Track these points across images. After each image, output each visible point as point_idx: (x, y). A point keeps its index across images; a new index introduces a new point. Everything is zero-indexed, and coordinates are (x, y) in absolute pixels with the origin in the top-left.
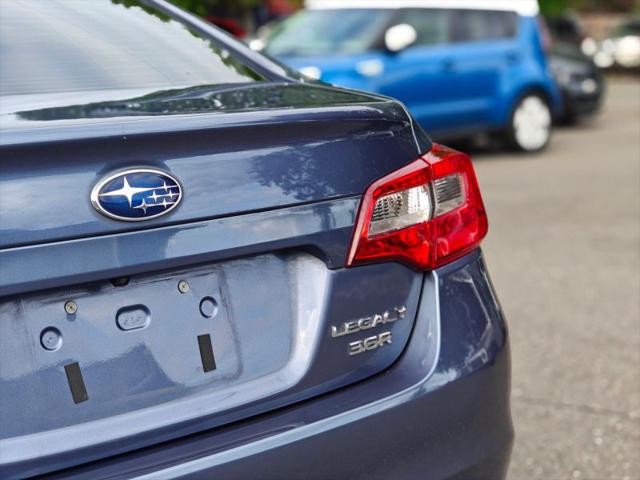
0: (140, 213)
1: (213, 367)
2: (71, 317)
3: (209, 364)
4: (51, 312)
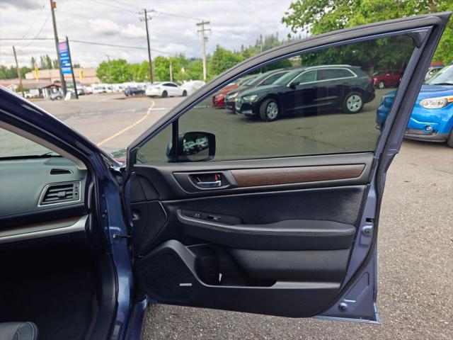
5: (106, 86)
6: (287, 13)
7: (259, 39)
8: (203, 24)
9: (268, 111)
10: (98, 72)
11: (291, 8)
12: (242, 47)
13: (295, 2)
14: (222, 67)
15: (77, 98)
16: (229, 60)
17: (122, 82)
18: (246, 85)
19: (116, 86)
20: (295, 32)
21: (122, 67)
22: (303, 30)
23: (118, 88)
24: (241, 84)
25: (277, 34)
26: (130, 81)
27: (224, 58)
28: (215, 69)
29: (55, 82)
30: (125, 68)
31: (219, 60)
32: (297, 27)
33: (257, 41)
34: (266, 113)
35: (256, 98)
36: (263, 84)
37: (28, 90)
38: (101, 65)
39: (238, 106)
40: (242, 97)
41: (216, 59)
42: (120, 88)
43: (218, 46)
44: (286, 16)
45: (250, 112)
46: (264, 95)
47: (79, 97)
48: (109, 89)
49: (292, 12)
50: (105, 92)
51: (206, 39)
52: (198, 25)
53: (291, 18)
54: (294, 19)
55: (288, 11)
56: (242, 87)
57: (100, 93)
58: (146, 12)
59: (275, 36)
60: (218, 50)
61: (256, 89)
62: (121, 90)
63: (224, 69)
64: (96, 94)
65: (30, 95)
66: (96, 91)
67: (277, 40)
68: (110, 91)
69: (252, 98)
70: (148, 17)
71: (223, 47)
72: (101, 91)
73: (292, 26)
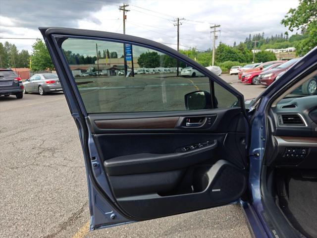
5: (146, 69)
6: (286, 17)
7: (248, 38)
8: (215, 27)
10: (138, 60)
11: (289, 12)
12: (235, 43)
13: (293, 8)
14: (222, 57)
15: (133, 76)
16: (228, 52)
17: (154, 67)
20: (292, 31)
21: (154, 57)
22: (298, 29)
23: (152, 71)
25: (263, 33)
26: (158, 67)
27: (225, 51)
28: (217, 59)
29: (114, 66)
30: (156, 57)
31: (221, 52)
32: (294, 27)
33: (247, 39)
37: (101, 71)
38: (141, 56)
41: (219, 52)
42: (154, 71)
43: (220, 43)
44: (286, 19)
47: (135, 75)
48: (147, 71)
49: (290, 15)
50: (145, 73)
51: (216, 37)
52: (211, 27)
53: (289, 20)
54: (292, 21)
55: (287, 15)
57: (141, 74)
58: (178, 20)
59: (261, 35)
60: (220, 45)
62: (154, 72)
63: (223, 59)
64: (139, 74)
65: (102, 74)
66: (139, 73)
67: (263, 38)
68: (148, 73)
70: (179, 23)
71: (224, 43)
72: (142, 72)
73: (289, 26)
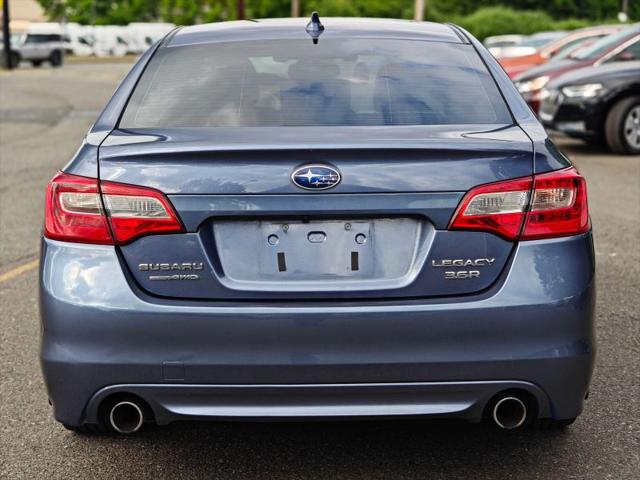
0: (314, 186)
1: (357, 269)
2: (285, 231)
3: (355, 266)
4: (272, 228)
5: (74, 30)
9: (628, 125)
17: (124, 22)
18: (569, 57)
19: (105, 35)
24: (553, 54)
34: (622, 132)
35: (597, 91)
36: (619, 58)
39: (548, 112)
40: (560, 88)
42: (120, 40)
45: (579, 127)
46: (619, 84)
48: (83, 41)
56: (558, 62)
61: (597, 69)
62: (120, 50)
68: (85, 50)
69: (589, 92)
